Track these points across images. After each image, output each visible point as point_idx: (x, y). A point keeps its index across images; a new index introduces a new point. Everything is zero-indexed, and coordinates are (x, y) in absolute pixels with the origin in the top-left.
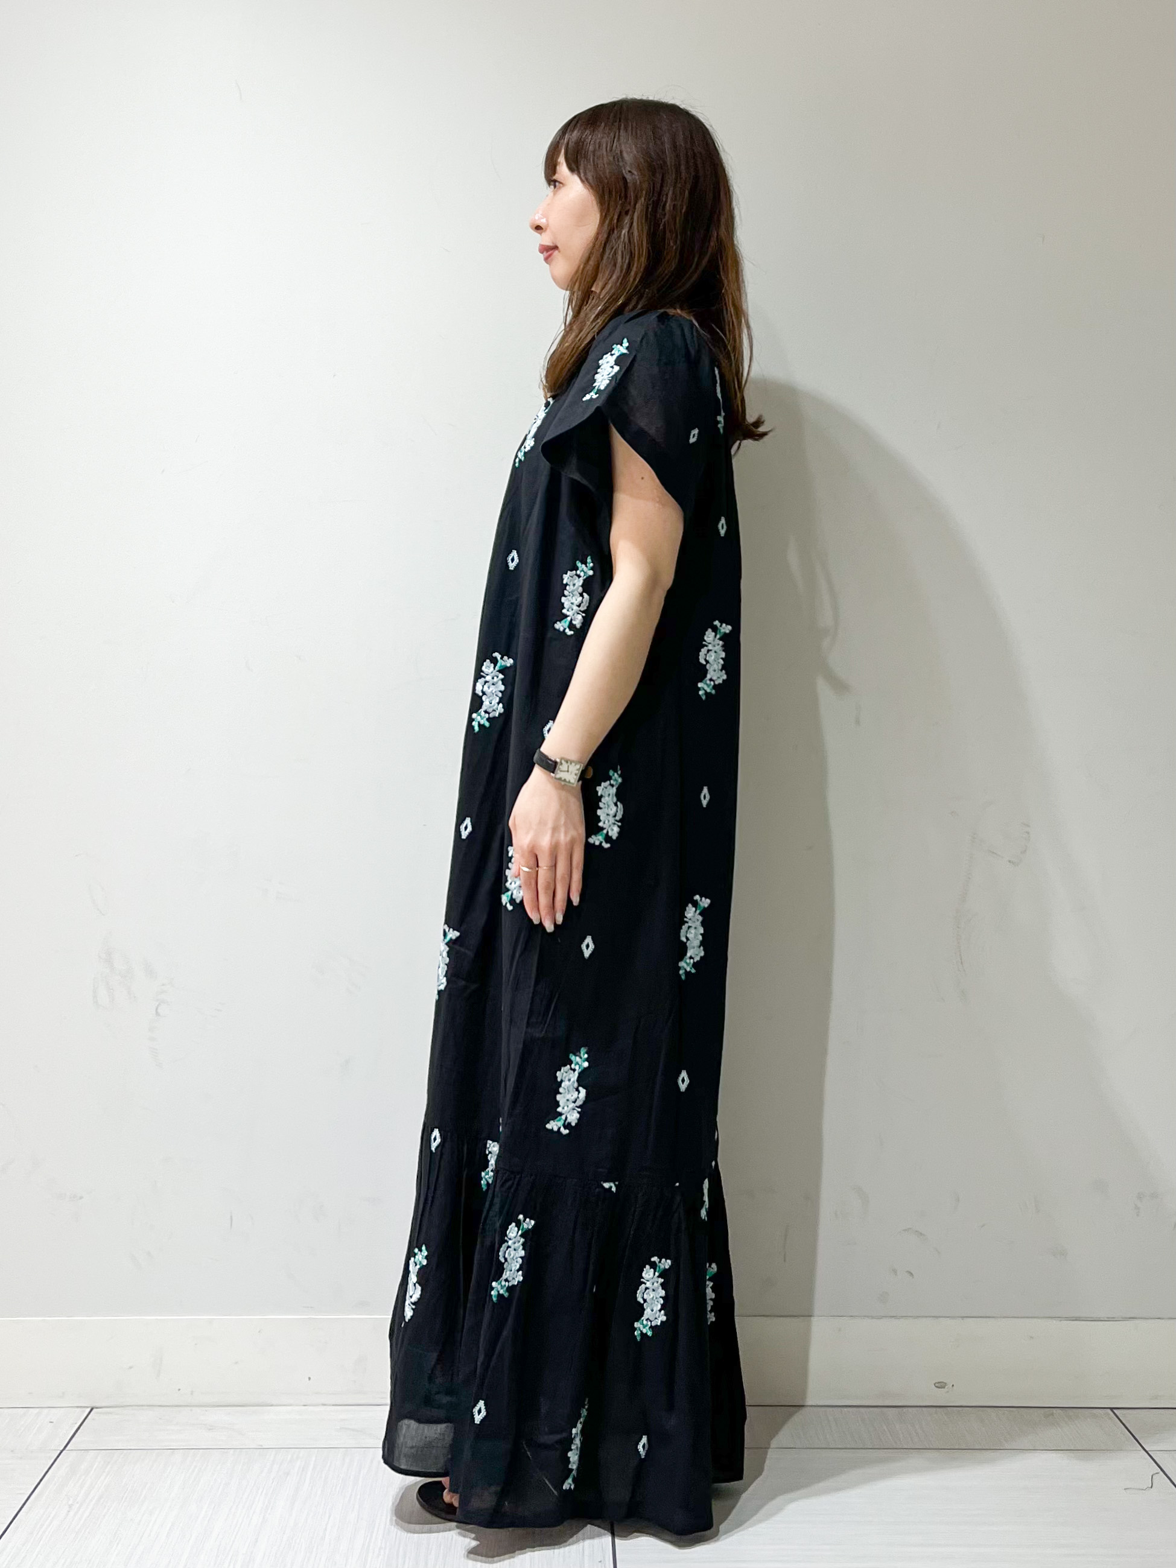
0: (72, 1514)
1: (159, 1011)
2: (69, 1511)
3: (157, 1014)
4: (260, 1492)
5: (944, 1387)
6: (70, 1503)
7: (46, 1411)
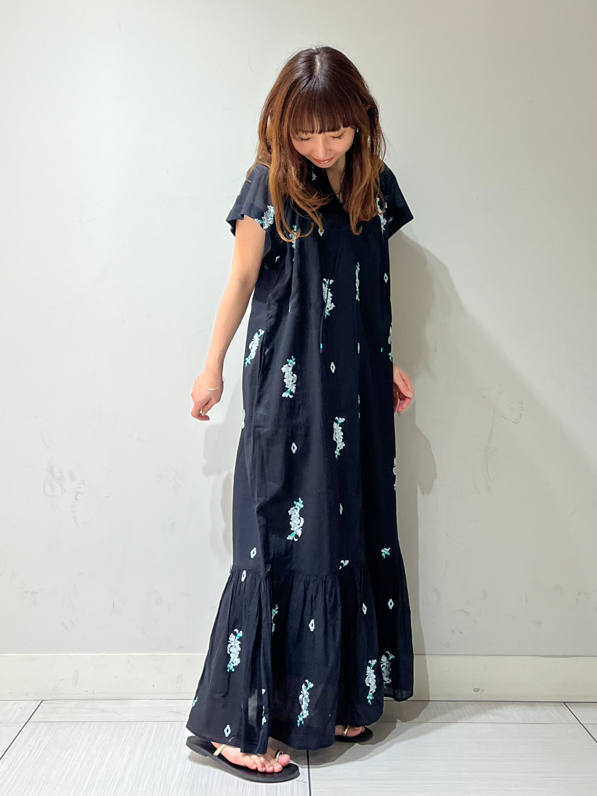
0: (31, 755)
1: (77, 497)
2: (30, 753)
3: (76, 499)
4: (128, 743)
5: (478, 691)
6: (31, 749)
7: (18, 702)
